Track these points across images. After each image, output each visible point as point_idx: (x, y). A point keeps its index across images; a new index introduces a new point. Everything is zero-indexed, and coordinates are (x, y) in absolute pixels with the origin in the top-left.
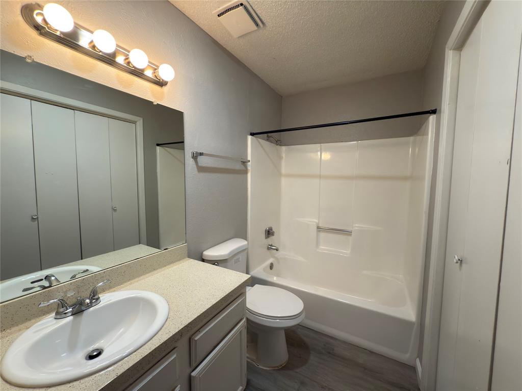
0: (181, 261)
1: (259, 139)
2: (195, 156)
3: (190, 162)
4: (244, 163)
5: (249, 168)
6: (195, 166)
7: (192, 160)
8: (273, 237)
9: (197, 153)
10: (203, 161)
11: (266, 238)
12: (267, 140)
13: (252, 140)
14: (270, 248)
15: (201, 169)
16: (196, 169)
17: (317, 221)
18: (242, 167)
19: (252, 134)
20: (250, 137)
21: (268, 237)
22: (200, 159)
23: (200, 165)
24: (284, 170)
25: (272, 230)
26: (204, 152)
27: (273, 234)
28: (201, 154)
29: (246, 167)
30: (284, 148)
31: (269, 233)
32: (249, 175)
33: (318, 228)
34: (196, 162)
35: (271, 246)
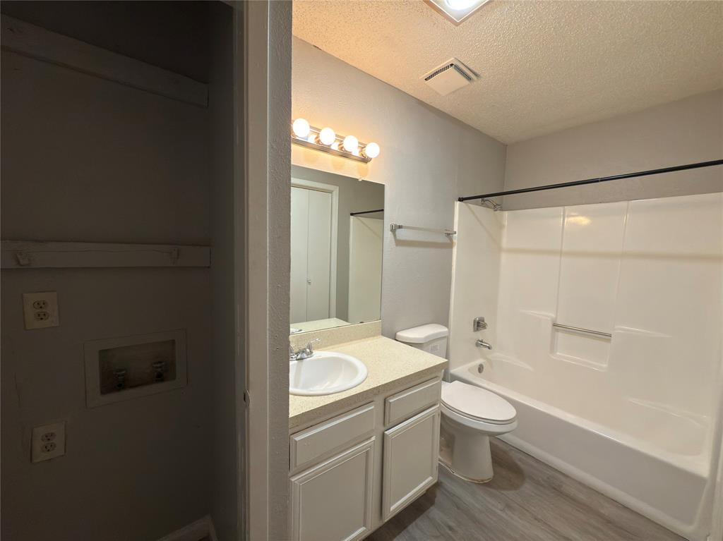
0: (375, 338)
1: (470, 205)
2: (394, 229)
3: (388, 234)
4: (449, 235)
5: (455, 241)
6: (393, 239)
7: (390, 233)
8: (485, 330)
9: (396, 226)
10: (402, 234)
11: (475, 331)
12: (482, 205)
13: (460, 205)
14: (480, 344)
15: (399, 243)
16: (394, 243)
17: (553, 316)
18: (446, 240)
19: (461, 200)
20: (458, 204)
21: (477, 330)
22: (398, 231)
23: (398, 238)
24: (505, 243)
25: (483, 321)
26: (403, 225)
27: (484, 327)
28: (400, 227)
29: (451, 240)
30: (506, 214)
31: (479, 325)
32: (455, 250)
33: (555, 325)
34: (395, 236)
35: (482, 342)
